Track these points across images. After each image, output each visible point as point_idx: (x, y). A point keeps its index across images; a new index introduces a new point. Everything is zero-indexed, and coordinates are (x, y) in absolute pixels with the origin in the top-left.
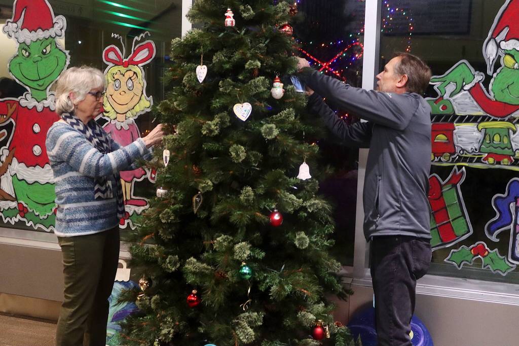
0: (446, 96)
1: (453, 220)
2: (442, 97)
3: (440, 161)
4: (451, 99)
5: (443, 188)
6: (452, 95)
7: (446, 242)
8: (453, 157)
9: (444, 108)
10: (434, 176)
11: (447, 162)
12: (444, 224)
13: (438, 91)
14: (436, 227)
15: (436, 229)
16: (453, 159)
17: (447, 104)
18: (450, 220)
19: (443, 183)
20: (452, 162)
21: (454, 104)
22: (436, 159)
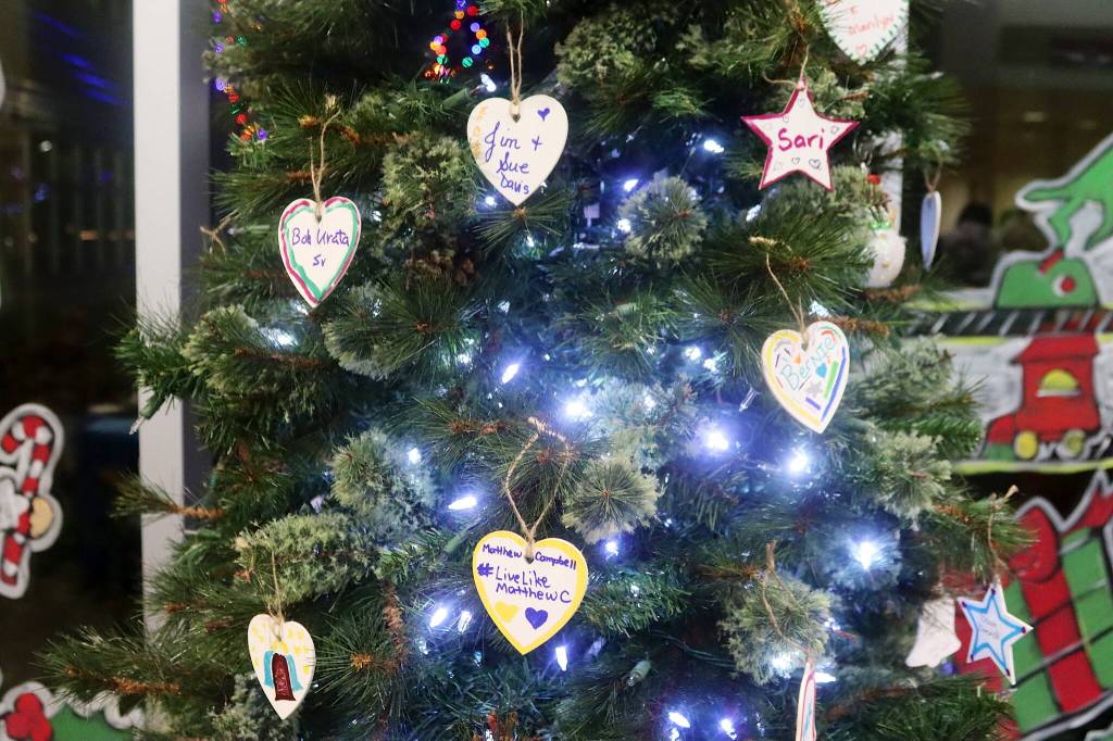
0: (1073, 248)
1: (1094, 640)
2: (1060, 252)
3: (1055, 457)
4: (1089, 257)
5: (1065, 541)
6: (1091, 242)
7: (1072, 711)
8: (1094, 441)
9: (1068, 285)
10: (1037, 508)
11: (1076, 458)
12: (1065, 657)
13: (1049, 232)
14: (1042, 670)
15: (1041, 676)
16: (1095, 448)
17: (1077, 273)
18: (1086, 640)
19: (1063, 525)
20: (1092, 457)
21: (1096, 271)
22: (1045, 452)
